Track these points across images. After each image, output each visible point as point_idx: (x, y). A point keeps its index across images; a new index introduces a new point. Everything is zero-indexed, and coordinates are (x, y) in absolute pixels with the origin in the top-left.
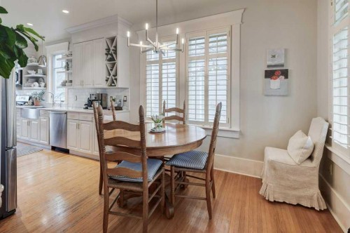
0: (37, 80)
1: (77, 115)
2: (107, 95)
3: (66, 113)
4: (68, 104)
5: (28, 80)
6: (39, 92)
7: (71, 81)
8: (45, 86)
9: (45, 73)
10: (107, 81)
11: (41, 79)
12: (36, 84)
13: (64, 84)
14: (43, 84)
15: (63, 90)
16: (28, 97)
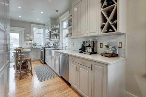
0: (56, 35)
1: (76, 59)
2: (97, 42)
3: (69, 56)
4: (69, 48)
5: (52, 36)
6: (57, 41)
7: (71, 34)
8: (59, 39)
9: (59, 32)
10: (102, 27)
11: (58, 35)
12: (55, 37)
13: (67, 36)
14: (58, 37)
15: (67, 39)
16: (53, 44)
